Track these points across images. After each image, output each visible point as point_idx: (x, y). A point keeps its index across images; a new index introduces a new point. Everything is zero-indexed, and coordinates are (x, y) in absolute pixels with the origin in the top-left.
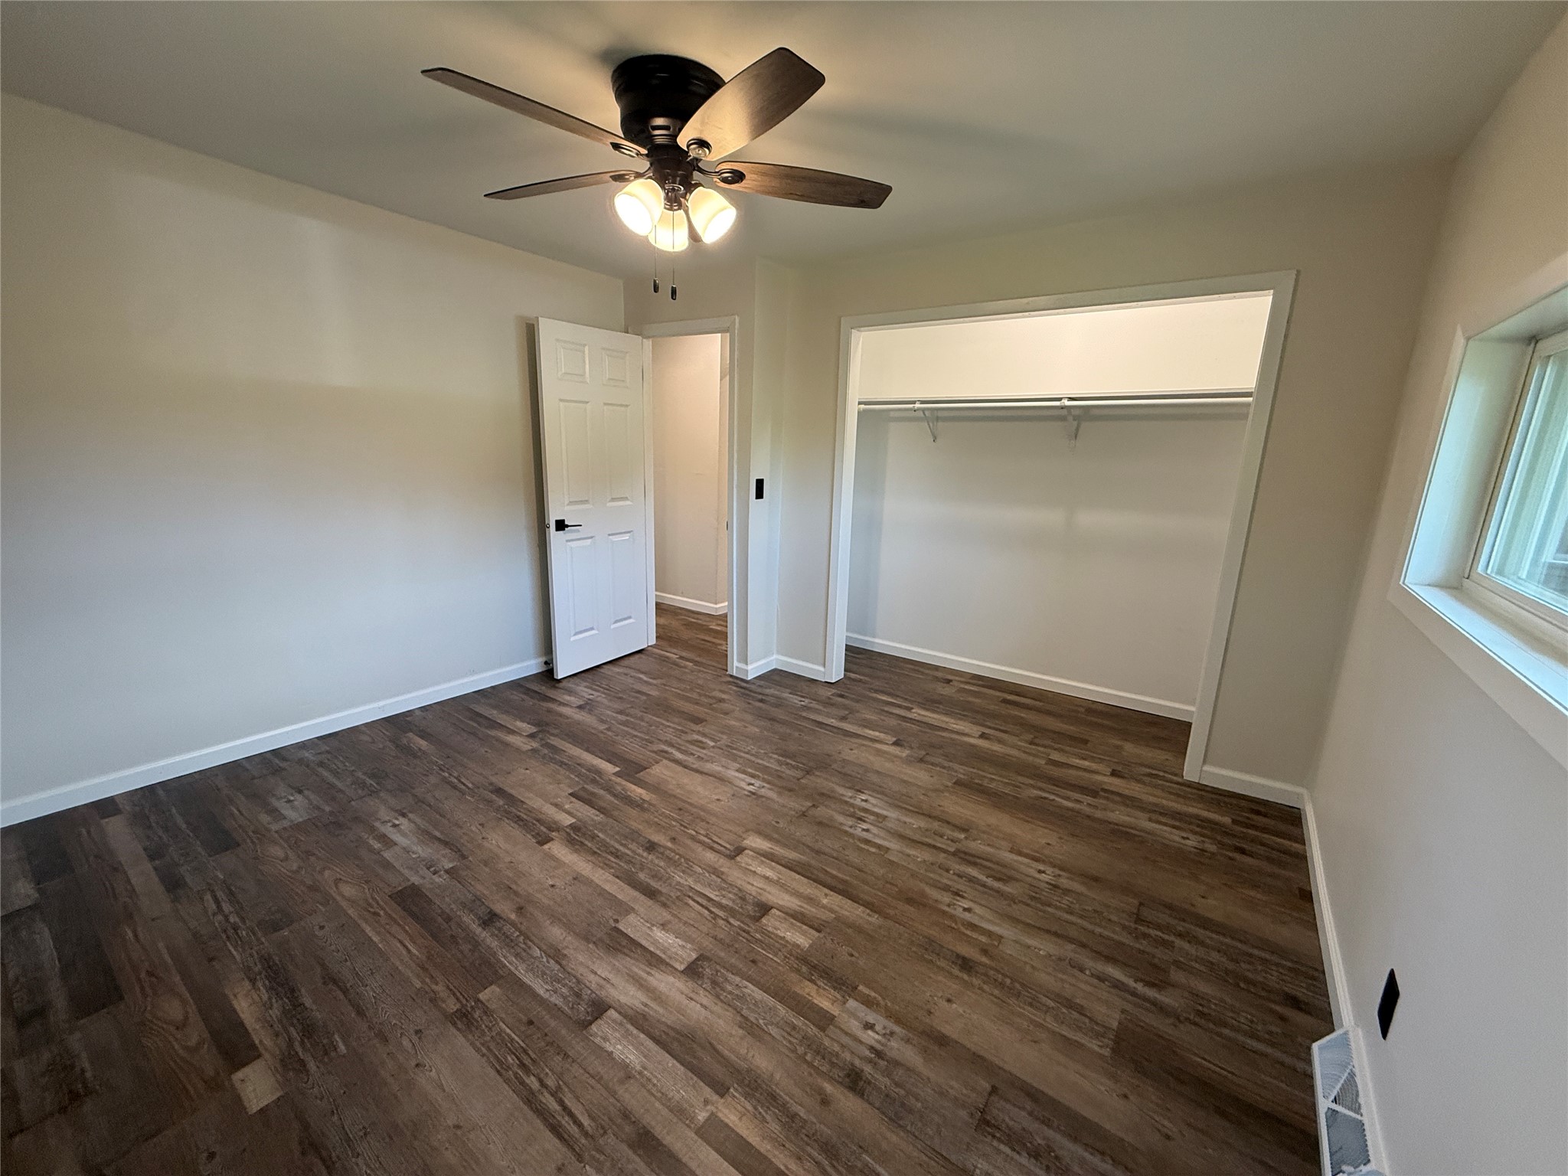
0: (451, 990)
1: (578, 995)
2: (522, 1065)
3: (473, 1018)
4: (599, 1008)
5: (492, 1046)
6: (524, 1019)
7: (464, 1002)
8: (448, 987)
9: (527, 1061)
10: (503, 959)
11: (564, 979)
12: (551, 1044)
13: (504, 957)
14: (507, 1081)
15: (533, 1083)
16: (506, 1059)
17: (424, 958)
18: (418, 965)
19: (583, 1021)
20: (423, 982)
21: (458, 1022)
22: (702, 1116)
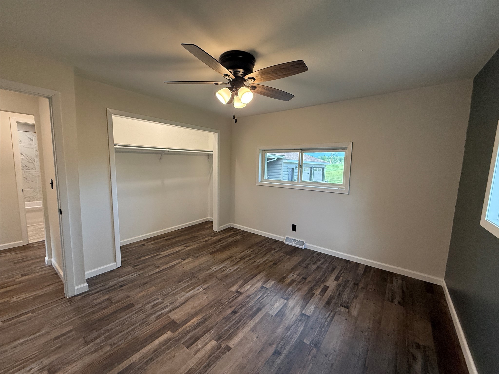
0: (309, 353)
1: (300, 320)
2: (323, 327)
3: (316, 342)
4: (302, 315)
5: (321, 335)
6: (312, 330)
7: (312, 348)
8: (309, 354)
9: (322, 326)
10: (294, 342)
11: (296, 324)
12: (316, 322)
13: (293, 342)
14: (328, 328)
15: (326, 323)
16: (323, 331)
17: (300, 369)
18: (303, 370)
19: (307, 317)
20: (310, 364)
21: (319, 346)
22: (319, 296)
